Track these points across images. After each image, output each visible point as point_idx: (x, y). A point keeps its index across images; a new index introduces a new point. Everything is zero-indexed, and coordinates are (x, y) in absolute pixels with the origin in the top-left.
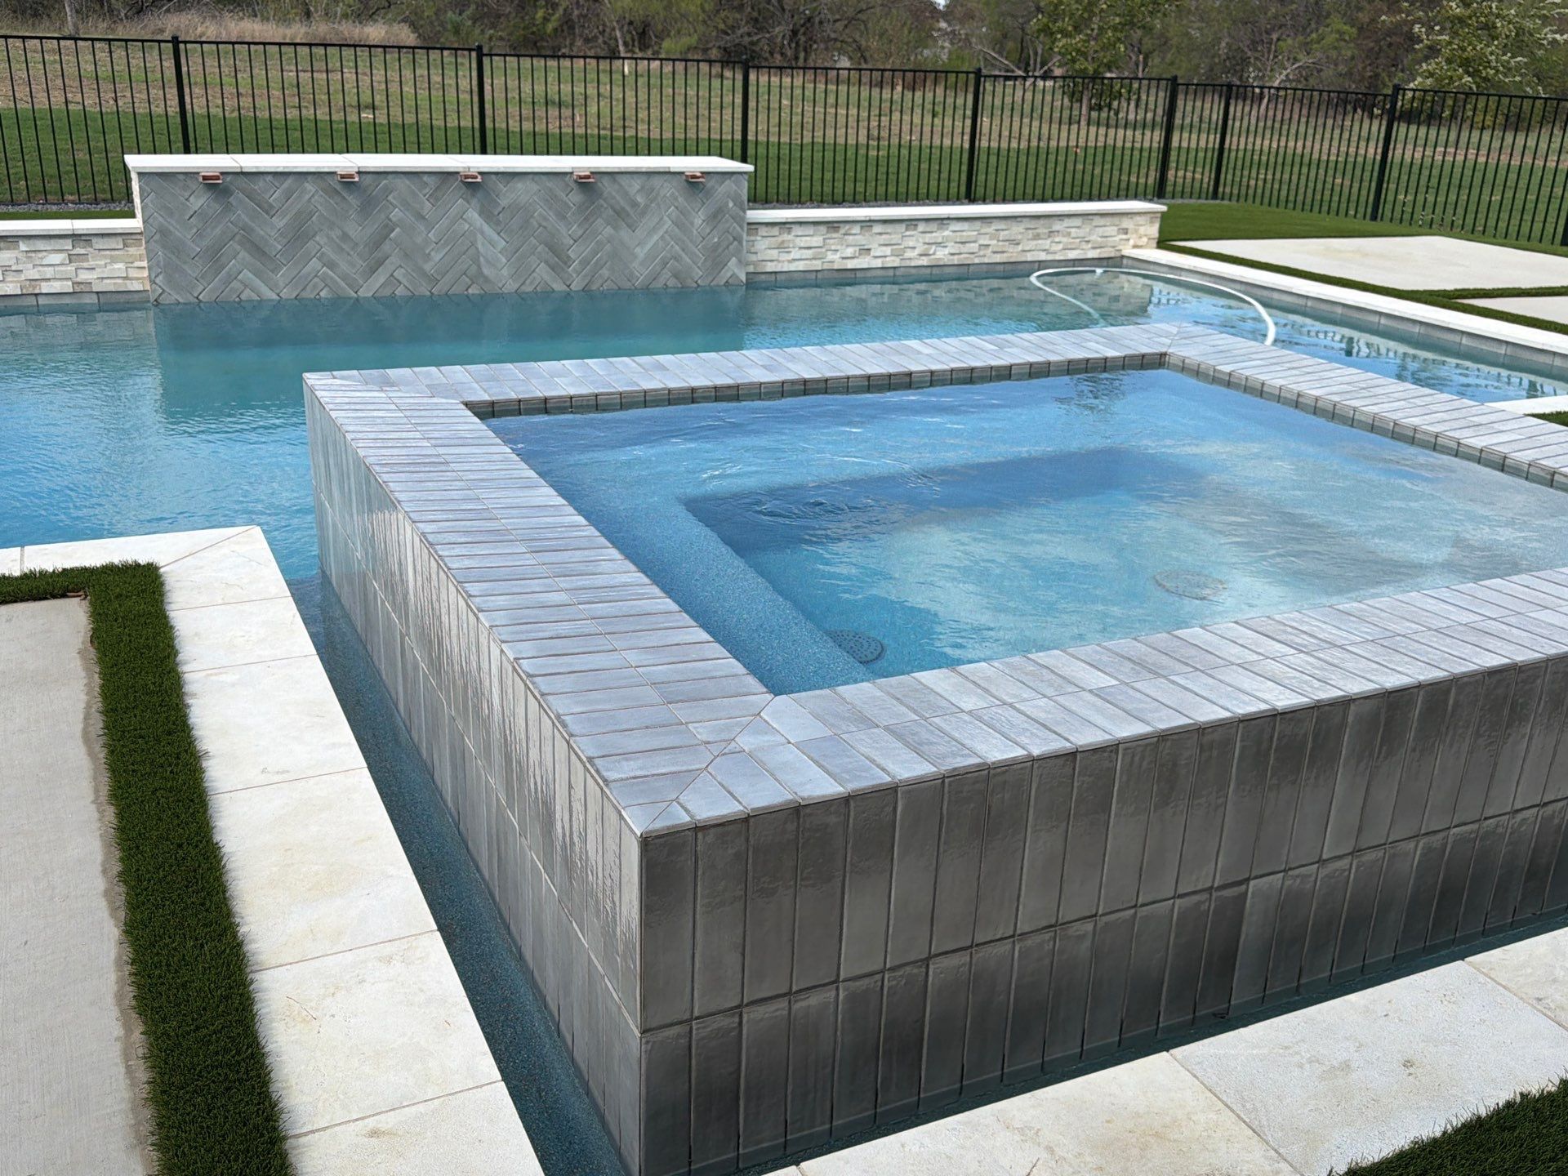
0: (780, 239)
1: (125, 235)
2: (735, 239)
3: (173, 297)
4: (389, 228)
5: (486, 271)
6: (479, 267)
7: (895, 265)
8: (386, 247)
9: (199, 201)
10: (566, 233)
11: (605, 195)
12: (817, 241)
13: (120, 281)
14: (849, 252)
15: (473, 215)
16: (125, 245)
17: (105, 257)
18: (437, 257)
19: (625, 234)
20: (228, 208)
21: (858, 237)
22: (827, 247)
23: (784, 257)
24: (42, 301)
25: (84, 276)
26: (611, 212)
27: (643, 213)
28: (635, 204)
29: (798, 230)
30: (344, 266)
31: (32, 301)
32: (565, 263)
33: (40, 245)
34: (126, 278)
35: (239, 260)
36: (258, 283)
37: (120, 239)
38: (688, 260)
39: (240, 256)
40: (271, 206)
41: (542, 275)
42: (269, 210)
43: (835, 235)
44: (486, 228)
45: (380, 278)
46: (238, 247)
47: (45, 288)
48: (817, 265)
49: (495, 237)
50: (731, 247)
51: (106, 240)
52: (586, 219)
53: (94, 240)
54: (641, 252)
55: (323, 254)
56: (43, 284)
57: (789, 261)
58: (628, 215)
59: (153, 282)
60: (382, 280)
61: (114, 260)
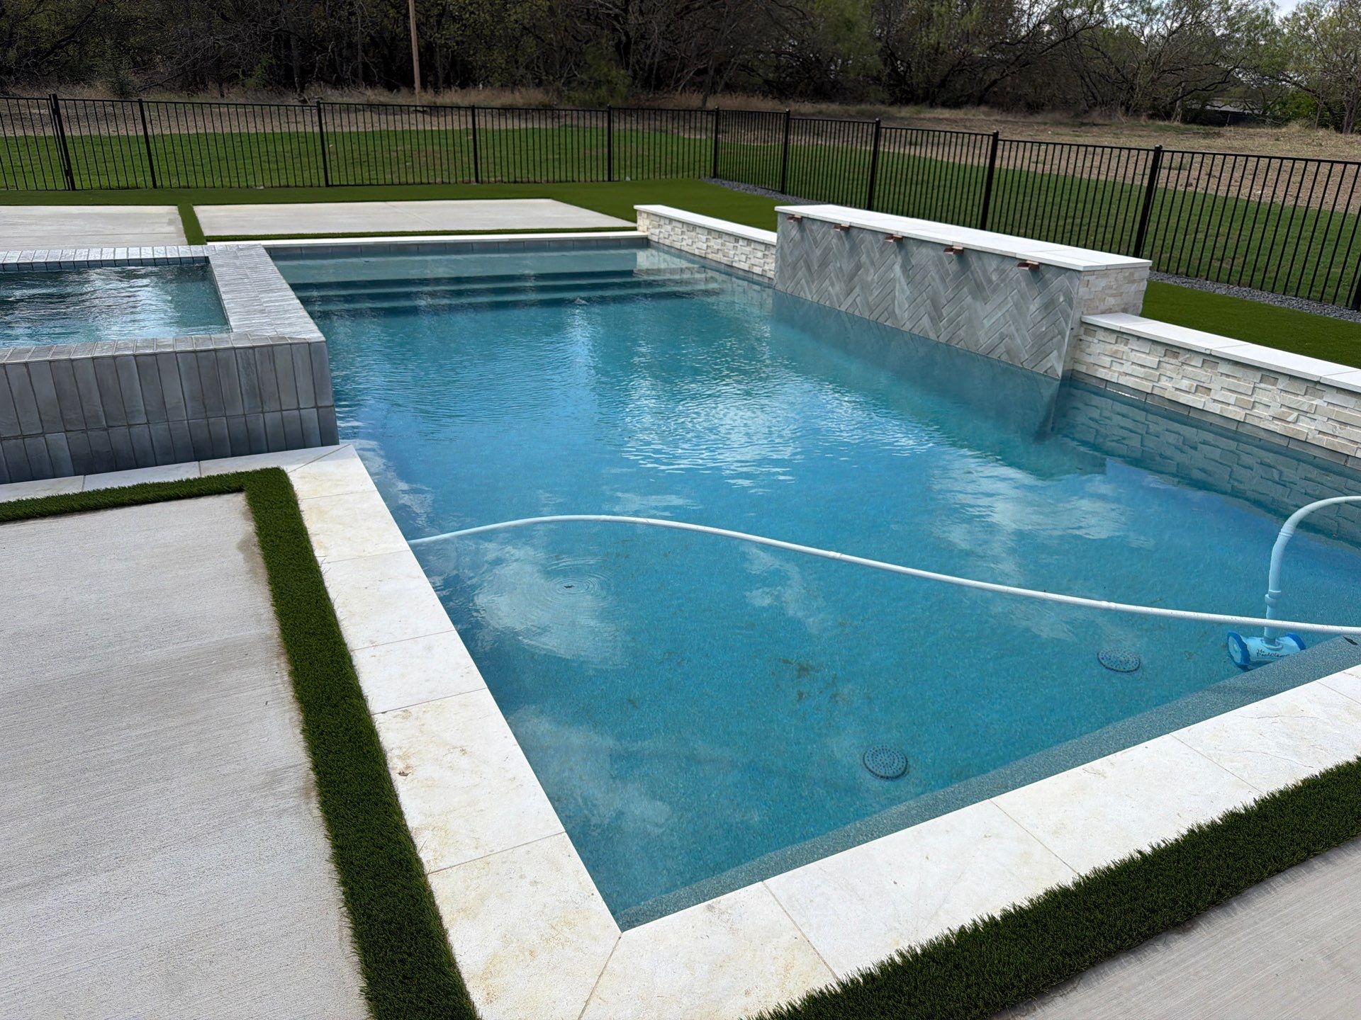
0: (1115, 347)
2: (1059, 333)
3: (777, 285)
4: (859, 267)
6: (894, 306)
7: (1239, 419)
8: (856, 280)
9: (794, 230)
10: (943, 294)
11: (973, 267)
12: (1152, 360)
13: (770, 272)
14: (1185, 384)
15: (897, 268)
18: (876, 293)
19: (978, 305)
20: (802, 240)
21: (1198, 371)
22: (1162, 371)
23: (1116, 367)
24: (754, 276)
25: (765, 267)
26: (973, 284)
27: (994, 291)
28: (990, 281)
29: (1134, 344)
30: (837, 288)
31: (751, 276)
32: (939, 318)
35: (803, 272)
36: (806, 288)
38: (1020, 341)
39: (803, 269)
40: (817, 241)
41: (926, 324)
43: (1173, 361)
44: (902, 279)
45: (851, 299)
46: (803, 264)
47: (754, 269)
48: (1146, 386)
49: (906, 287)
50: (1055, 340)
52: (957, 287)
53: (771, 248)
54: (987, 324)
55: (831, 277)
57: (1120, 373)
58: (984, 289)
60: (851, 302)
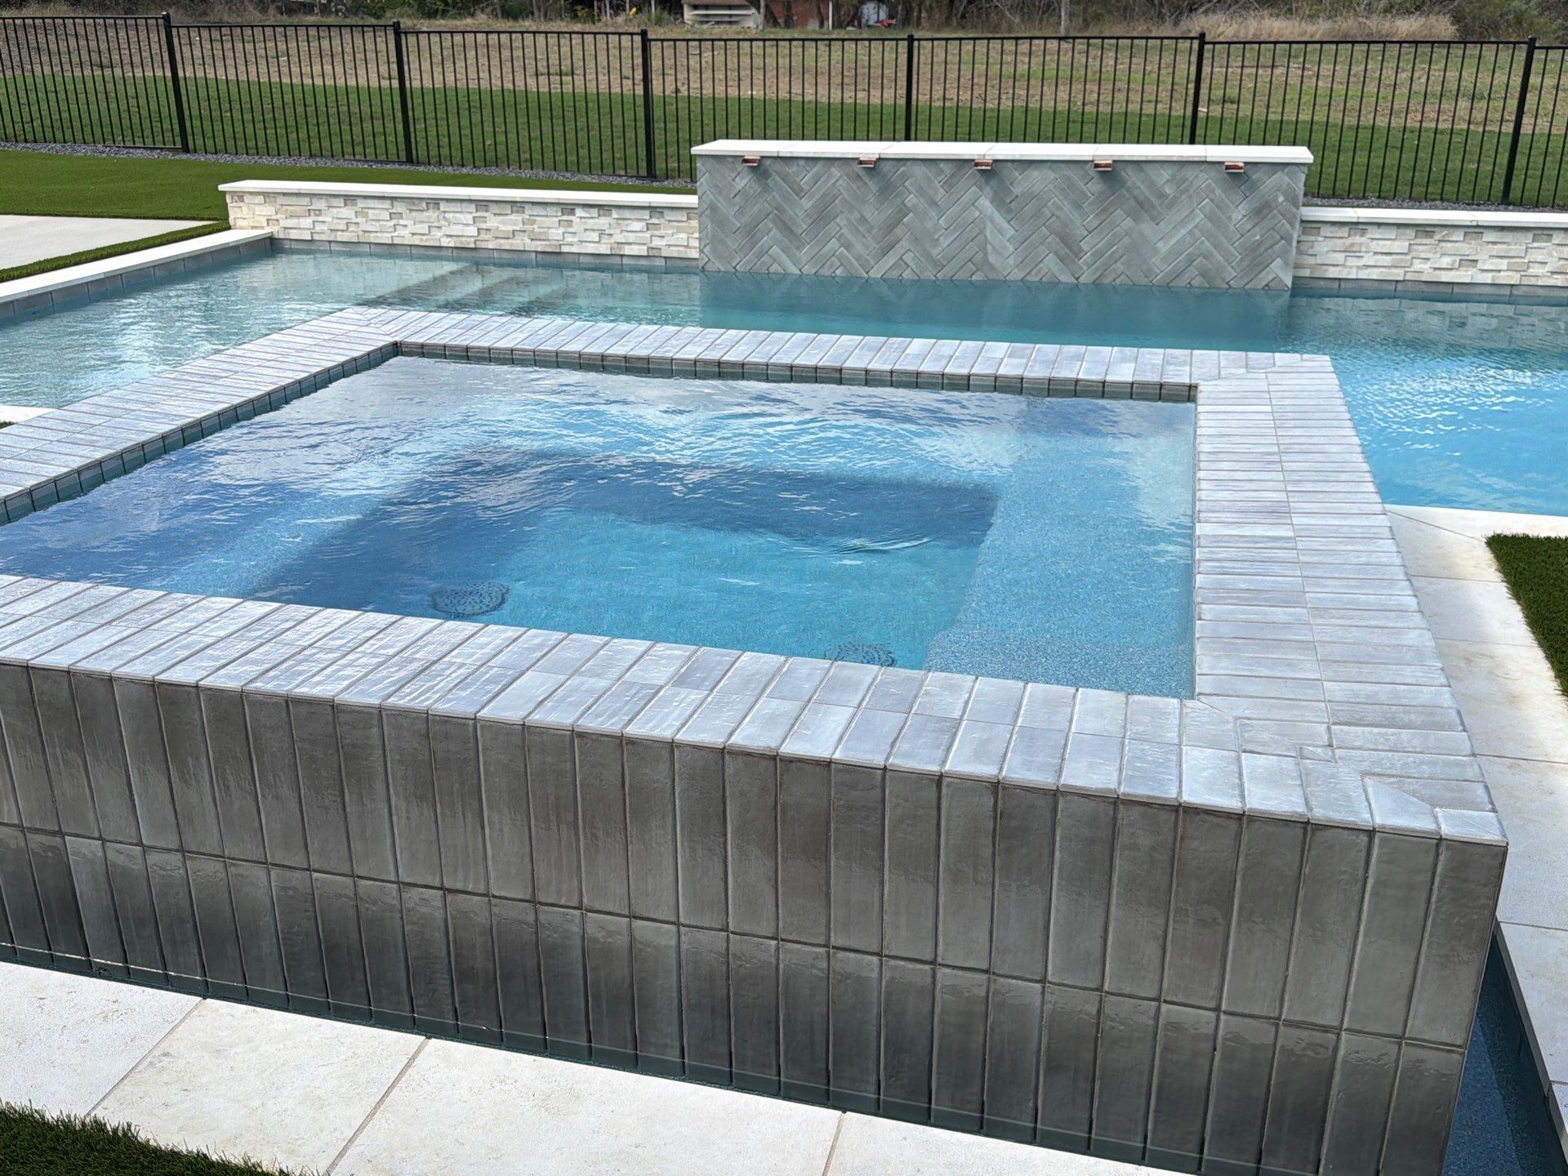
0: (1348, 242)
1: (687, 209)
2: (1282, 238)
3: (716, 265)
4: (903, 211)
5: (992, 259)
6: (985, 254)
7: (1513, 282)
8: (898, 231)
9: (743, 181)
10: (1079, 224)
11: (1129, 184)
12: (1400, 245)
13: (682, 249)
14: (1445, 261)
15: (985, 203)
16: (689, 218)
17: (673, 227)
18: (945, 243)
19: (1147, 227)
20: (766, 188)
21: (1461, 246)
22: (1413, 254)
23: (1353, 262)
24: (625, 261)
25: (657, 243)
26: (1133, 203)
27: (1170, 206)
28: (1162, 195)
29: (1374, 233)
30: (858, 247)
31: (618, 260)
32: (1076, 255)
33: (627, 214)
34: (687, 247)
35: (771, 236)
36: (784, 257)
37: (685, 213)
38: (1221, 258)
39: (772, 233)
40: (801, 189)
41: (1051, 265)
42: (799, 192)
43: (1425, 241)
44: (997, 216)
45: (891, 259)
46: (771, 225)
47: (628, 250)
48: (1397, 274)
49: (1006, 225)
50: (1276, 247)
51: (675, 212)
52: (1104, 210)
53: (666, 212)
54: (1163, 247)
55: (842, 235)
56: (627, 247)
57: (1359, 267)
58: (1153, 206)
59: (701, 251)
60: (892, 262)
61: (679, 230)
